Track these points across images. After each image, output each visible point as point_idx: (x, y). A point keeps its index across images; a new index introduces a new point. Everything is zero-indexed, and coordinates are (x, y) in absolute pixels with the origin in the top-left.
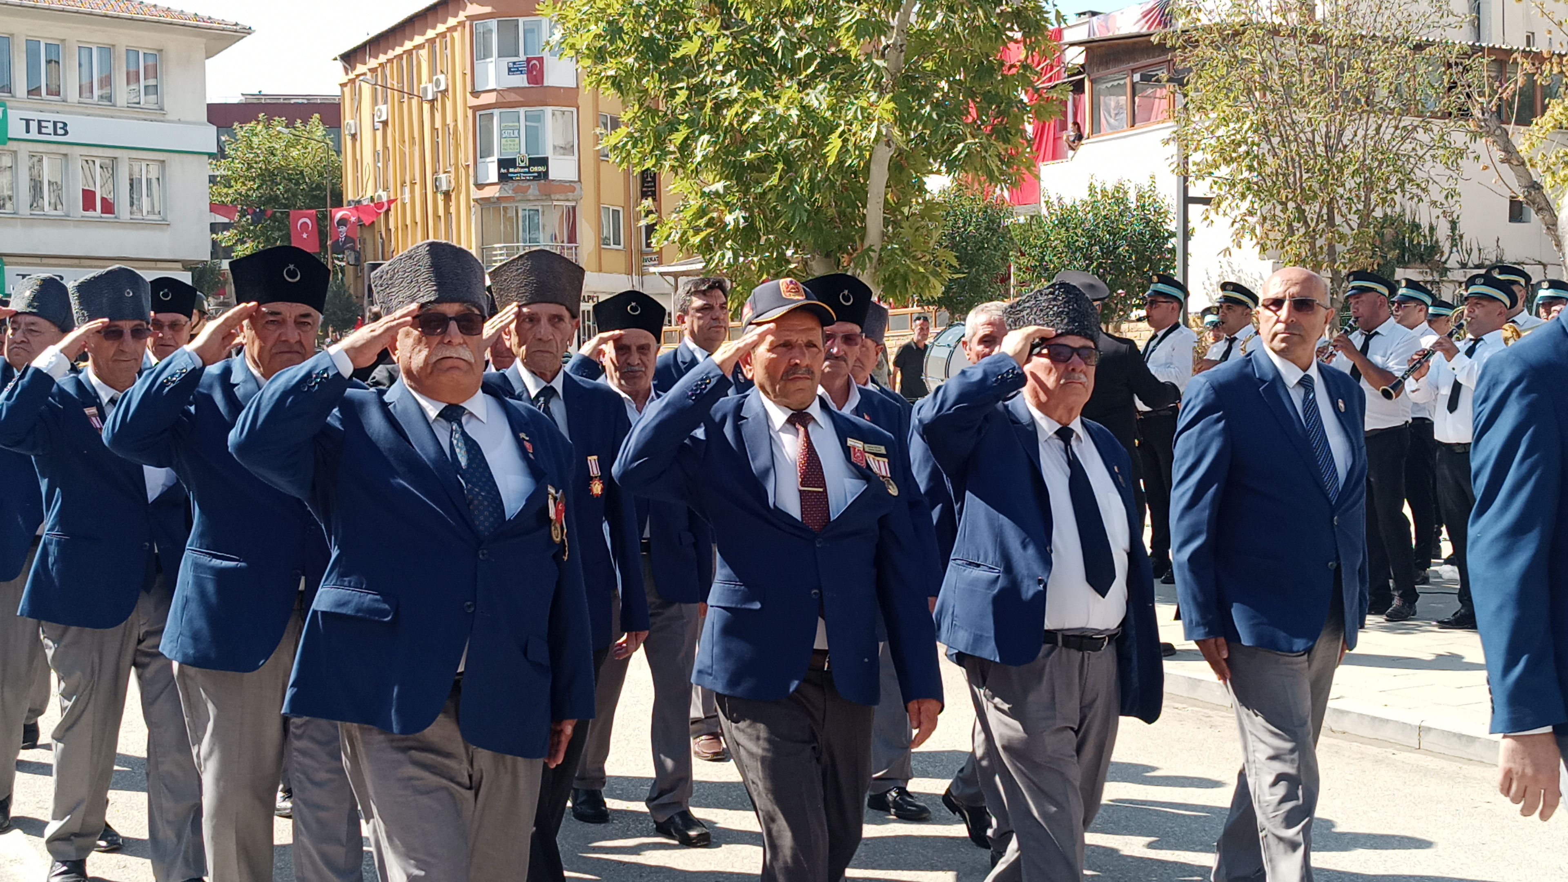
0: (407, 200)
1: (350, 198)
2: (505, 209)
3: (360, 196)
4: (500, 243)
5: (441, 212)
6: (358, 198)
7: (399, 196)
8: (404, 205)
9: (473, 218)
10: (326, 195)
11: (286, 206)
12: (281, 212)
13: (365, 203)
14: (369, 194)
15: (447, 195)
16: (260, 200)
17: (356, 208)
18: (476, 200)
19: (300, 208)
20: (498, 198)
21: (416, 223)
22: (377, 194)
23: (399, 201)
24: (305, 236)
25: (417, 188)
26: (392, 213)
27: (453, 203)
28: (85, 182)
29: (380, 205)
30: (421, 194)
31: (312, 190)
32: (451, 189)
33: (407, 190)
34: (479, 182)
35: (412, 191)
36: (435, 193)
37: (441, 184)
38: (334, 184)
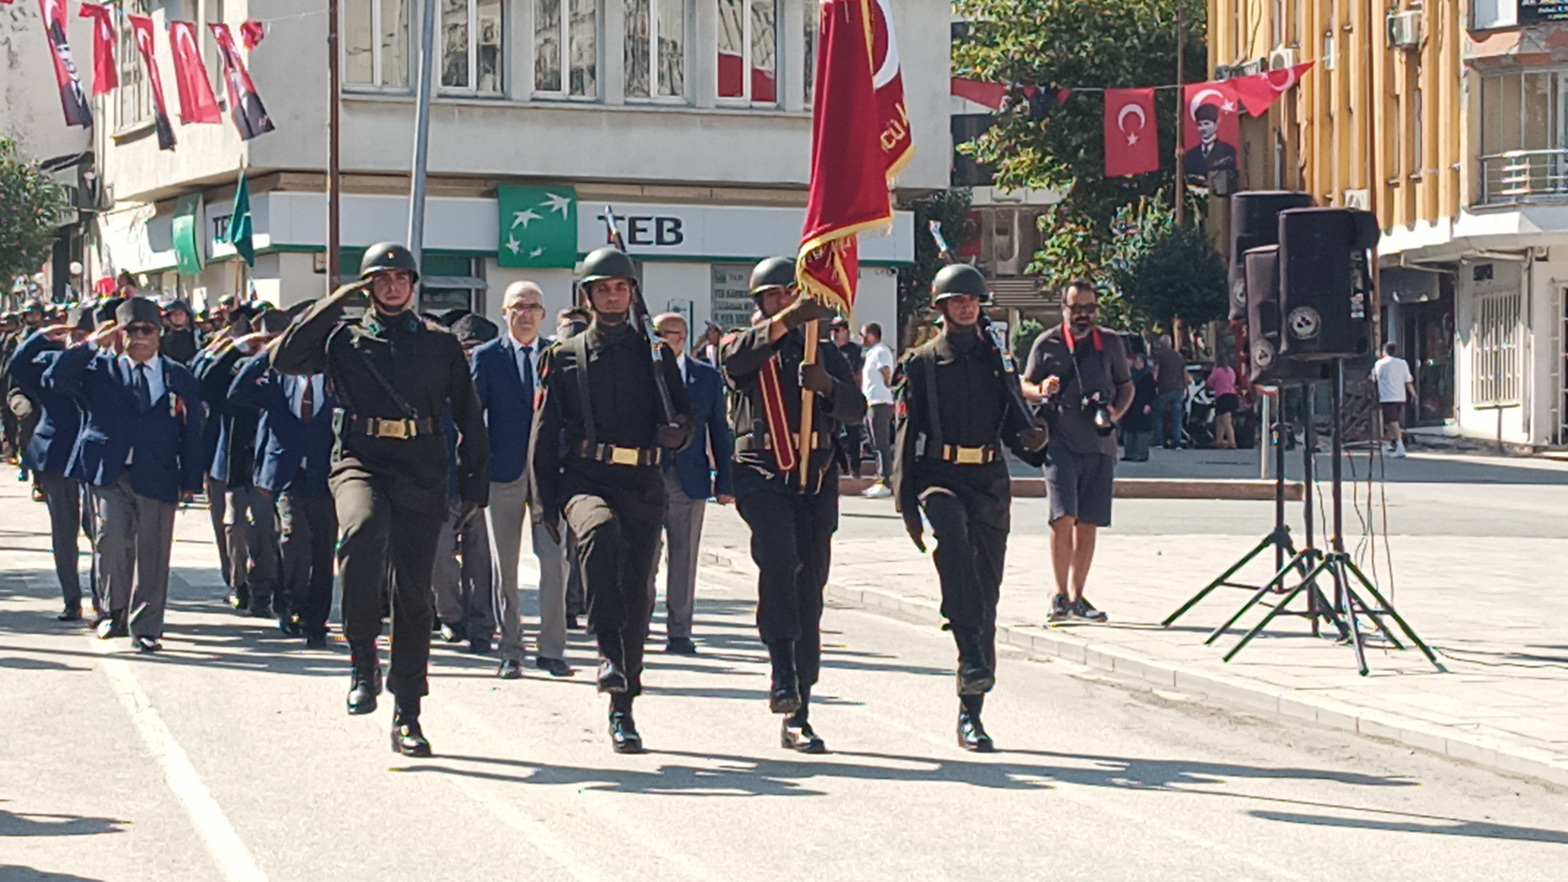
0: (1333, 65)
1: (1221, 62)
2: (1532, 79)
3: (1241, 55)
4: (1518, 148)
5: (1400, 88)
6: (1235, 64)
7: (1317, 58)
8: (1327, 74)
9: (1465, 97)
10: (1175, 59)
11: (1097, 81)
12: (1089, 95)
13: (1251, 72)
14: (1259, 53)
15: (1413, 53)
16: (1048, 73)
17: (1233, 83)
18: (1470, 63)
19: (1124, 86)
20: (1515, 57)
21: (1350, 110)
22: (1273, 54)
23: (1317, 68)
24: (1132, 139)
25: (1354, 39)
26: (1303, 90)
27: (1424, 70)
28: (725, 40)
29: (1279, 76)
30: (1361, 52)
31: (1149, 48)
32: (1422, 40)
33: (1334, 44)
34: (1478, 26)
35: (1344, 46)
36: (1389, 50)
37: (1400, 31)
38: (1191, 37)
